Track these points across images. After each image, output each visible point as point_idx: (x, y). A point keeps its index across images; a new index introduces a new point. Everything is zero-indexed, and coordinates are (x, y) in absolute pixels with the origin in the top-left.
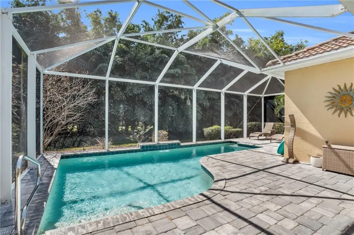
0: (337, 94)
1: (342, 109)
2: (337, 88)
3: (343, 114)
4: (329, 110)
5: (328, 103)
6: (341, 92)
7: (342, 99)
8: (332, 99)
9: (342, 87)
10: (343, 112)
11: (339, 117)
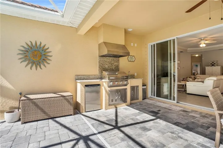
0: (30, 49)
1: (33, 63)
2: (30, 44)
3: (34, 67)
4: (22, 63)
5: (21, 56)
6: (33, 47)
7: (34, 54)
8: (25, 52)
9: (34, 44)
10: (34, 65)
11: (31, 69)
